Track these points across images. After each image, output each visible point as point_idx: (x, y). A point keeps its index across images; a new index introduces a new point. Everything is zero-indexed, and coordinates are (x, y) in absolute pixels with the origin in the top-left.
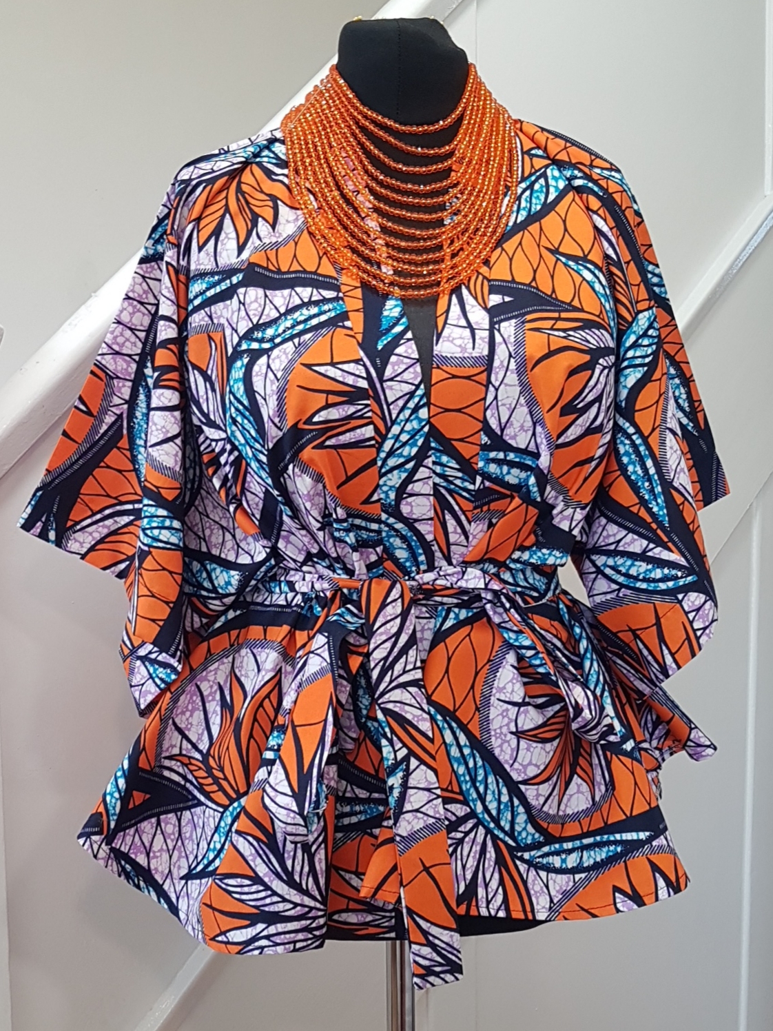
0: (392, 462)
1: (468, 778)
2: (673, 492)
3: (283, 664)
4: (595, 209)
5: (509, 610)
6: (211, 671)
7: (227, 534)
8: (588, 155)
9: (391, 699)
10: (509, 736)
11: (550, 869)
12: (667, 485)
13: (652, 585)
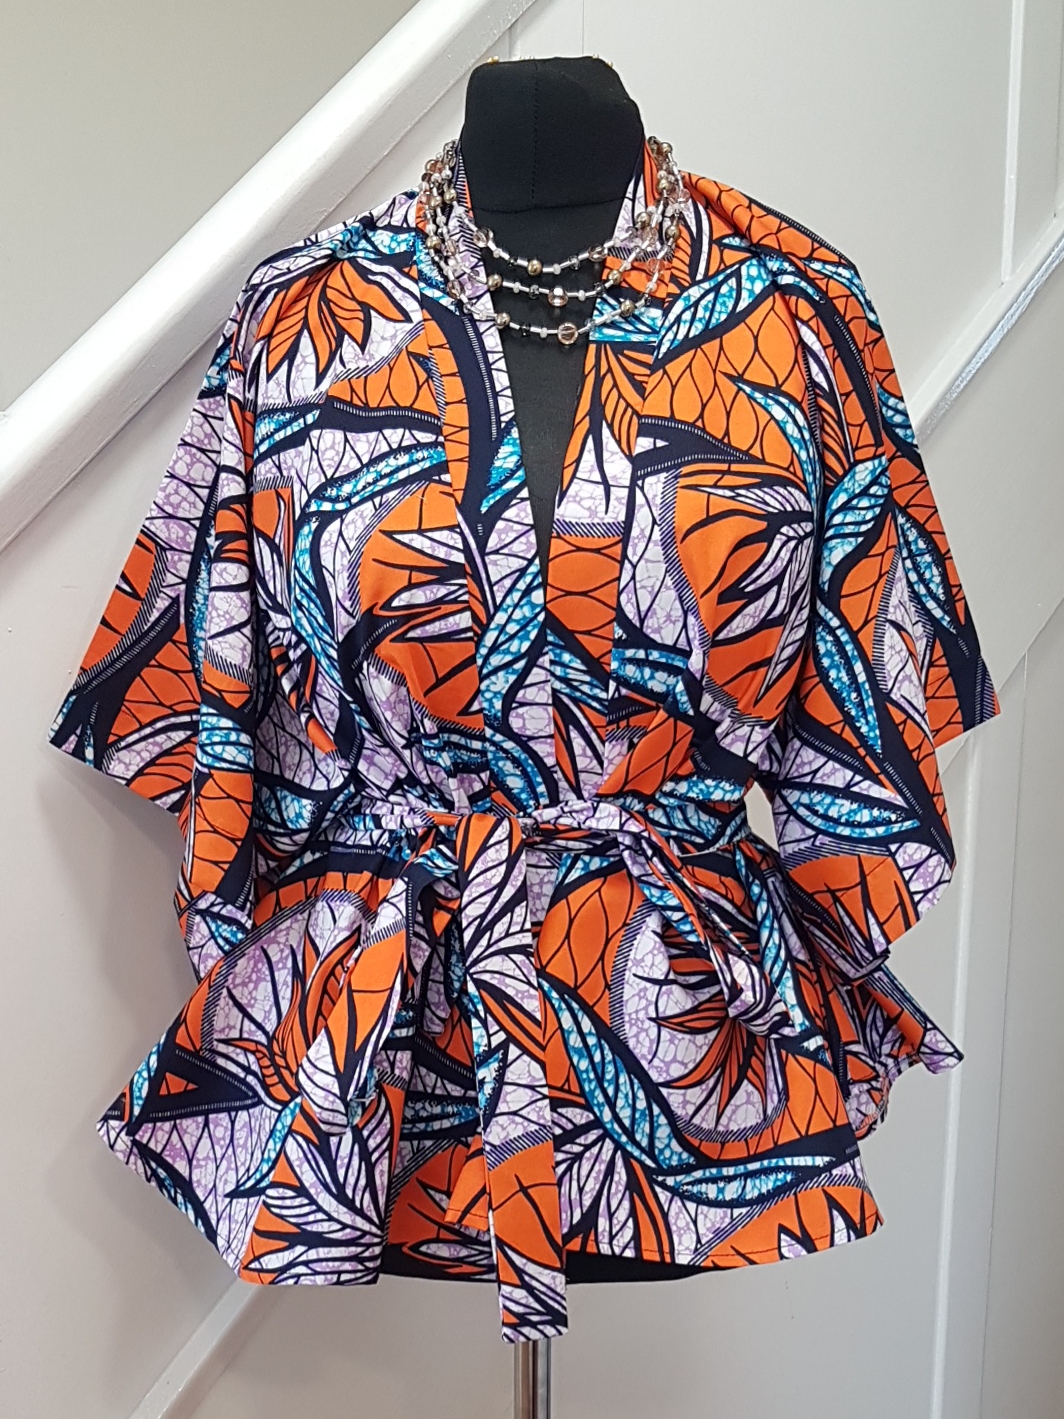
0: (496, 660)
1: (592, 1076)
2: (889, 706)
3: (363, 922)
4: (806, 318)
5: (651, 859)
6: (281, 931)
7: (305, 752)
8: (810, 241)
9: (488, 968)
10: (648, 1023)
11: (701, 1200)
12: (882, 698)
13: (857, 830)
